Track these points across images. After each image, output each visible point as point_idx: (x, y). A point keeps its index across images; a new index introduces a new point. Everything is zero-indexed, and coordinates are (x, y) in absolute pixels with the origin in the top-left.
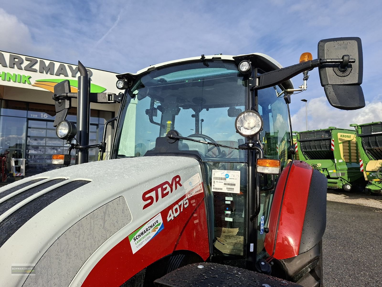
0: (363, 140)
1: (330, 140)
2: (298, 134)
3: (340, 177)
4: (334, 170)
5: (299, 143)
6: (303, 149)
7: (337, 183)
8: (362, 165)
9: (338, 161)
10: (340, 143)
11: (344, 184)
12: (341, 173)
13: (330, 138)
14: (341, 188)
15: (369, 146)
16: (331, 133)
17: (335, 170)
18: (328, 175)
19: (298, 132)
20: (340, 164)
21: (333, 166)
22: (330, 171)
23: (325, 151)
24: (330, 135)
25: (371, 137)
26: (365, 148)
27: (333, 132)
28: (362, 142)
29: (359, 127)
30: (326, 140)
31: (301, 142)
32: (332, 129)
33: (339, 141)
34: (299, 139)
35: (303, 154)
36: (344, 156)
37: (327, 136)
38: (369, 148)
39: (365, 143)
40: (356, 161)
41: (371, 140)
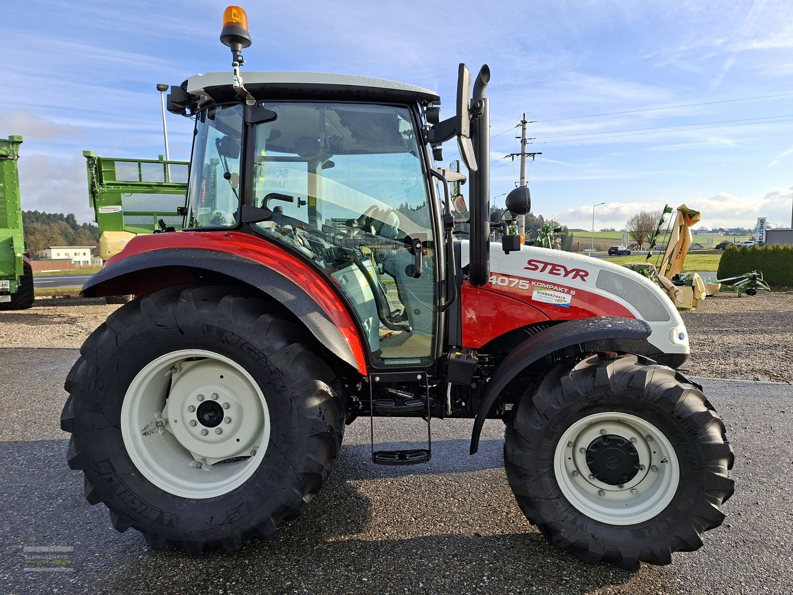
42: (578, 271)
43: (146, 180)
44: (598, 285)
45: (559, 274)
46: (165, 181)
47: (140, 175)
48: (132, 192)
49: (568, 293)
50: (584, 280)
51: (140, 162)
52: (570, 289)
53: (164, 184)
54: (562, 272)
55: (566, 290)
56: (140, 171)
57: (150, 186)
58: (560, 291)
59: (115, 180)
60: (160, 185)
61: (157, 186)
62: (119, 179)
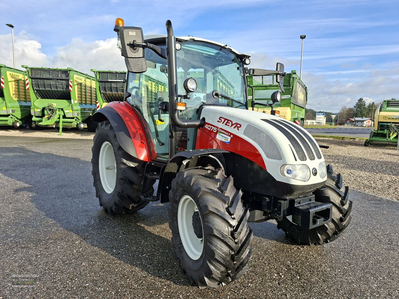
0: (101, 85)
1: (68, 80)
2: (29, 70)
3: (76, 117)
4: (70, 110)
5: (30, 79)
6: (35, 86)
7: (72, 122)
8: (98, 107)
9: (74, 102)
10: (76, 85)
11: (78, 123)
12: (77, 113)
13: (68, 79)
14: (75, 126)
15: (105, 91)
16: (69, 74)
17: (72, 110)
18: (63, 115)
19: (29, 67)
20: (75, 104)
21: (70, 106)
22: (66, 111)
23: (49, 91)
24: (68, 75)
25: (107, 83)
26: (102, 92)
27: (71, 74)
28: (99, 87)
29: (98, 73)
30: (63, 80)
31: (33, 79)
32: (70, 70)
33: (75, 82)
34: (30, 75)
35: (34, 92)
36: (78, 97)
37: (64, 77)
38: (104, 92)
39: (102, 88)
40: (90, 103)
41: (107, 85)
42: (237, 124)
43: (265, 84)
44: (245, 133)
45: (229, 125)
46: (273, 84)
47: (263, 82)
48: (258, 90)
49: (230, 136)
50: (238, 129)
51: (262, 76)
52: (231, 134)
53: (272, 85)
54: (230, 124)
55: (229, 134)
56: (263, 80)
57: (266, 86)
58: (227, 135)
59: (253, 85)
60: (270, 86)
61: (269, 86)
62: (255, 84)
